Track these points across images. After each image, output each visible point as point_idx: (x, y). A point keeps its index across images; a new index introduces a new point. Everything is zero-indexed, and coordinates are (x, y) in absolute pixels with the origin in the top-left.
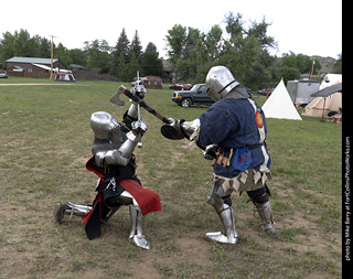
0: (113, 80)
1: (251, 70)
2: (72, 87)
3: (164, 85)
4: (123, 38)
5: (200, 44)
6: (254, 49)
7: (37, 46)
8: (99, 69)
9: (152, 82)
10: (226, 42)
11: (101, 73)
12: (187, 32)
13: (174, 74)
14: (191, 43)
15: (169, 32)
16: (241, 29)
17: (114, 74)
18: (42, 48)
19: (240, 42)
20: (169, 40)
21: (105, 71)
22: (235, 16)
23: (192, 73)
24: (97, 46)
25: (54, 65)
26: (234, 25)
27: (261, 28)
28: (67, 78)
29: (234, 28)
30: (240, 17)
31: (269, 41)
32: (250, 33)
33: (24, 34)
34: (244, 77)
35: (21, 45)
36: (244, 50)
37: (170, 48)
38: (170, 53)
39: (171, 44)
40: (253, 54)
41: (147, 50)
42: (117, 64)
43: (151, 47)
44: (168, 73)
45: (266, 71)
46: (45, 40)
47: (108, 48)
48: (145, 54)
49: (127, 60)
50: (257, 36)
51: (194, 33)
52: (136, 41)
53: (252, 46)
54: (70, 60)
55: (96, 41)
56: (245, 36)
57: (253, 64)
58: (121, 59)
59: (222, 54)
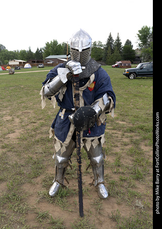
3: (132, 65)
4: (110, 39)
7: (62, 48)
9: (125, 64)
12: (151, 30)
13: (142, 58)
15: (140, 31)
17: (105, 61)
20: (139, 36)
21: (100, 60)
24: (96, 45)
33: (55, 43)
35: (53, 48)
37: (140, 42)
38: (139, 44)
39: (140, 39)
41: (126, 44)
42: (106, 54)
43: (128, 43)
44: (139, 57)
46: (66, 44)
47: (101, 46)
48: (124, 47)
49: (113, 51)
52: (118, 40)
55: (95, 42)
58: (109, 51)
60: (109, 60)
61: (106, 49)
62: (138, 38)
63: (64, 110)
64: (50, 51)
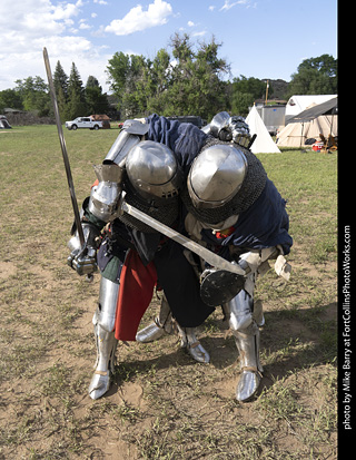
2: (6, 135)
3: (112, 124)
4: (60, 73)
5: (146, 73)
6: (206, 75)
8: (38, 111)
10: (174, 69)
11: (41, 116)
12: (130, 60)
14: (136, 73)
15: (110, 62)
16: (189, 53)
19: (190, 67)
20: (111, 71)
21: (45, 114)
22: (182, 37)
23: (141, 108)
24: (31, 84)
26: (182, 48)
28: (1, 124)
29: (182, 51)
30: (187, 38)
31: (219, 65)
32: (201, 56)
36: (195, 77)
37: (113, 81)
38: (113, 86)
39: (114, 76)
40: (205, 81)
41: (88, 85)
43: (93, 81)
45: (220, 100)
47: (44, 87)
48: (87, 90)
49: (67, 97)
50: (207, 60)
51: (138, 61)
52: (75, 75)
53: (203, 72)
54: (4, 103)
55: (30, 79)
56: (194, 60)
57: (206, 92)
58: (60, 97)
59: (172, 83)
60: (62, 115)
62: (110, 74)
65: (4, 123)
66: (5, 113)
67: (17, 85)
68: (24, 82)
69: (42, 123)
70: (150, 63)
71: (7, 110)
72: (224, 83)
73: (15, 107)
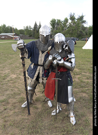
0: (33, 39)
1: (79, 32)
4: (36, 25)
5: (61, 25)
6: (80, 25)
7: (8, 29)
8: (29, 35)
10: (70, 23)
11: (29, 37)
12: (57, 21)
14: (58, 24)
15: (51, 21)
16: (74, 18)
17: (34, 37)
18: (10, 30)
19: (74, 23)
21: (31, 36)
22: (72, 14)
24: (28, 28)
25: (14, 35)
26: (72, 17)
27: (82, 18)
28: (18, 39)
29: (72, 18)
30: (74, 14)
31: (84, 22)
32: (78, 19)
33: (4, 26)
34: (76, 35)
35: (3, 29)
36: (76, 25)
37: (51, 27)
39: (51, 25)
40: (79, 27)
45: (84, 32)
46: (11, 27)
47: (31, 28)
50: (80, 20)
51: (59, 21)
52: (40, 25)
53: (79, 24)
54: (19, 33)
56: (76, 21)
57: (79, 30)
58: (35, 32)
59: (69, 27)
60: (36, 36)
61: (34, 30)
62: (50, 25)
63: (33, 64)
64: (1, 31)
65: (19, 39)
66: (20, 36)
67: (24, 28)
68: (26, 27)
69: (30, 39)
70: (62, 22)
71: (20, 35)
72: (85, 27)
73: (23, 34)
